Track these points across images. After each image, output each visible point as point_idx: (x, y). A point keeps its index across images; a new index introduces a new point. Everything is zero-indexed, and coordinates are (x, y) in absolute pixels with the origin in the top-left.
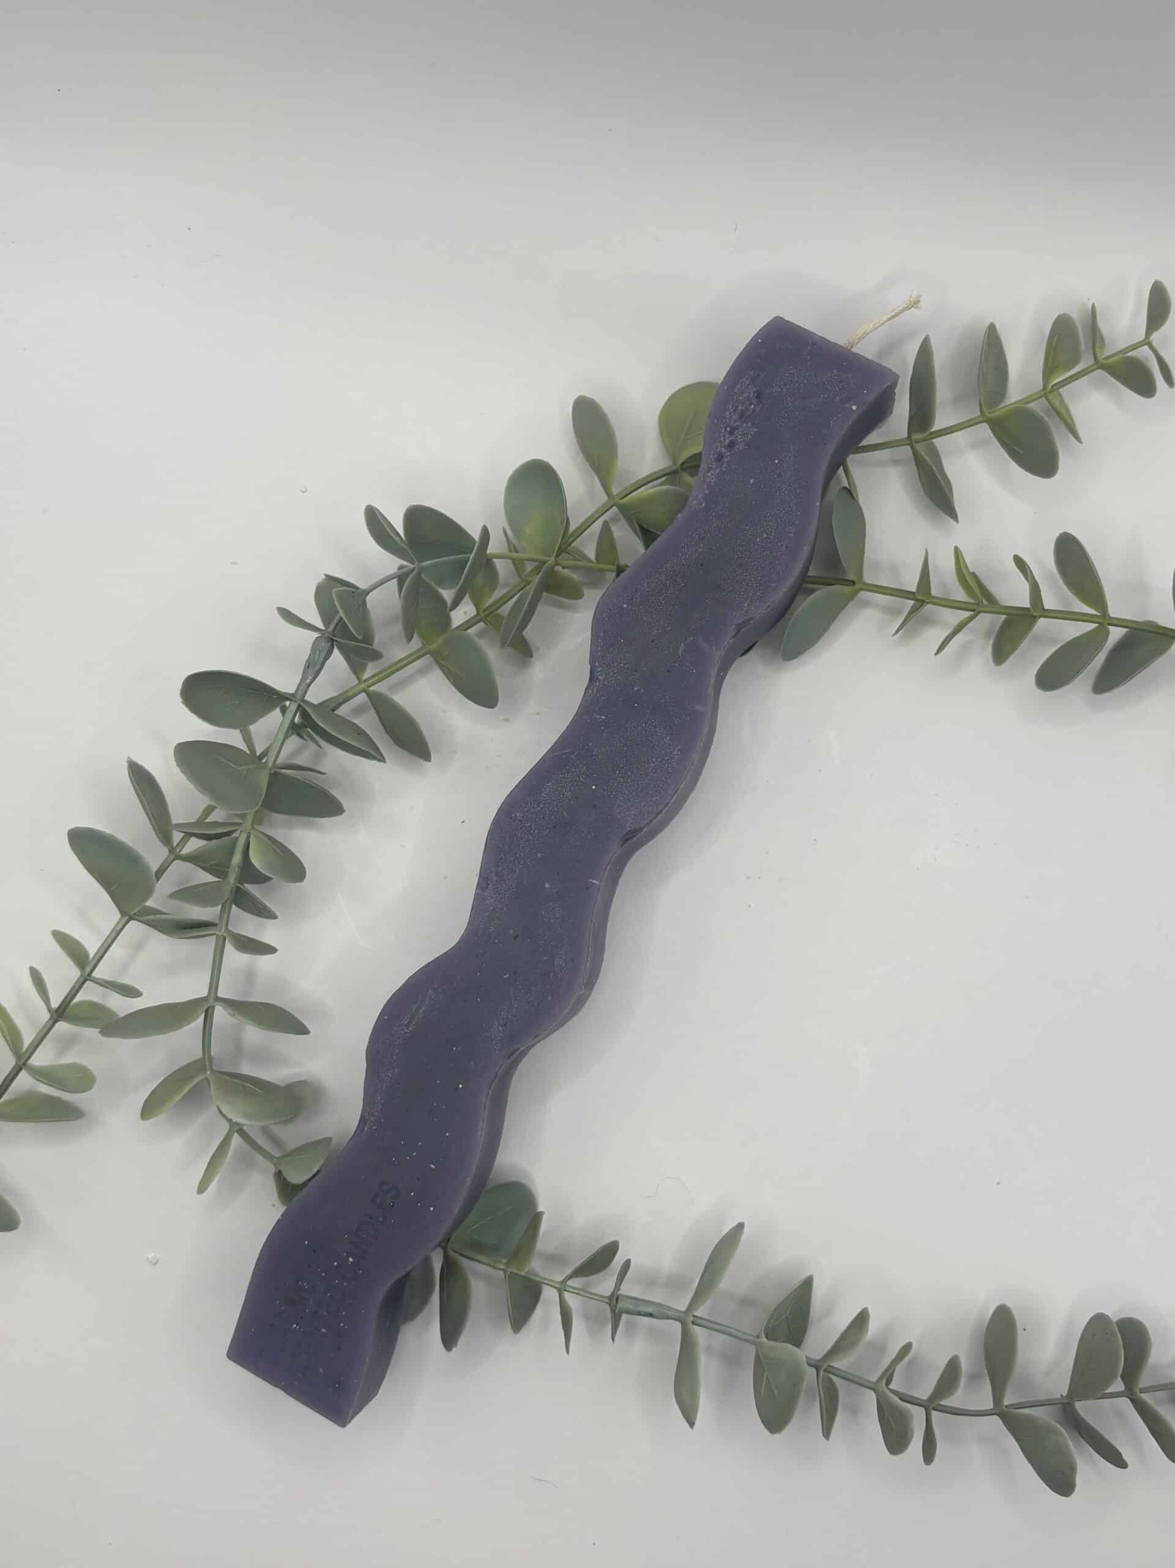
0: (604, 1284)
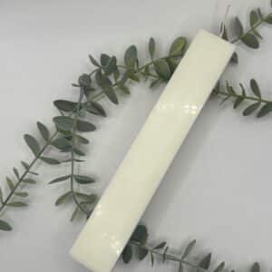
0: (162, 251)
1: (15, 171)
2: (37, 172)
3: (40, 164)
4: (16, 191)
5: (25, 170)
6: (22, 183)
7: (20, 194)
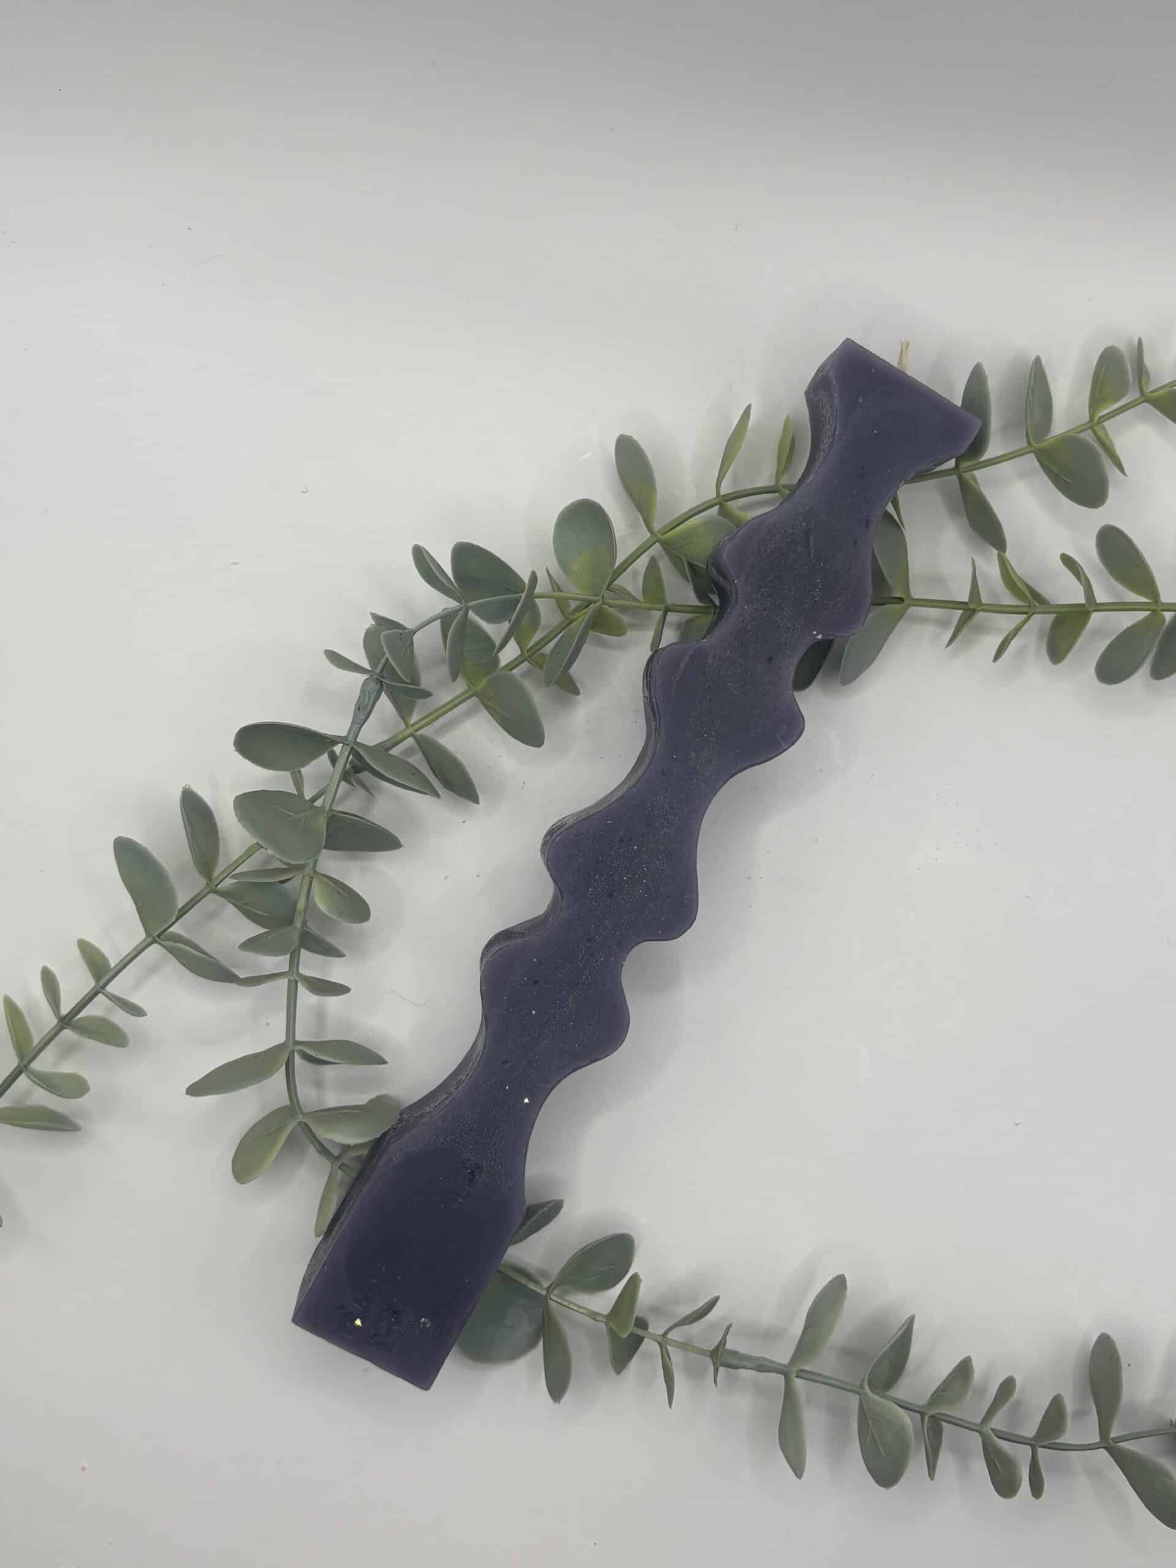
1: (49, 982)
2: (135, 999)
3: (153, 969)
4: (36, 1065)
5: (88, 983)
6: (67, 1033)
7: (47, 1082)
